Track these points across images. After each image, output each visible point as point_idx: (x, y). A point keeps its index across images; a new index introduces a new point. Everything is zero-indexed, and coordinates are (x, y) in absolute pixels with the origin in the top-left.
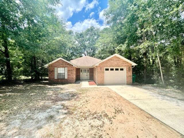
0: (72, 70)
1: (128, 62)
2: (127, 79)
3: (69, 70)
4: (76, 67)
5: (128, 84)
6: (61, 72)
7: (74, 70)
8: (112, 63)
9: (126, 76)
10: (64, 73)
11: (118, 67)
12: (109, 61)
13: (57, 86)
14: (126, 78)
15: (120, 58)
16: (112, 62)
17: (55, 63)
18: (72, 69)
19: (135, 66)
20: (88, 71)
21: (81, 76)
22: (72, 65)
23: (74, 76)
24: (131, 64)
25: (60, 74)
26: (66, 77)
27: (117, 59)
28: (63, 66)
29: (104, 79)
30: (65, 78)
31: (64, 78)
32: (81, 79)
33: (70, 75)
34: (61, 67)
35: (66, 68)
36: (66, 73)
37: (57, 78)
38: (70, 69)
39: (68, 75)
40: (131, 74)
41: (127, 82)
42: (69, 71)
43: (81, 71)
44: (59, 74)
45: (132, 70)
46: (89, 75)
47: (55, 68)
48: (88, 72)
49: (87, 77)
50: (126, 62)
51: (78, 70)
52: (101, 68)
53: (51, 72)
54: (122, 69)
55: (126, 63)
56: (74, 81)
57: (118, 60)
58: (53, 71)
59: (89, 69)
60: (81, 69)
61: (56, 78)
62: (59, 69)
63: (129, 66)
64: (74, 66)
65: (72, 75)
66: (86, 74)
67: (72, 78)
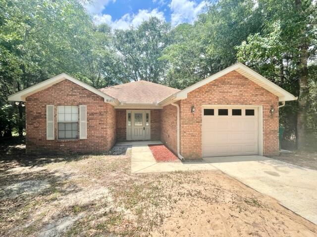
0: (100, 114)
1: (268, 92)
2: (265, 140)
3: (93, 114)
4: (113, 103)
5: (268, 154)
6: (68, 119)
7: (106, 112)
8: (224, 92)
9: (262, 132)
10: (78, 123)
11: (242, 103)
12: (217, 86)
13: (46, 167)
14: (262, 137)
15: (246, 79)
16: (226, 88)
17: (48, 89)
18: (102, 109)
19: (287, 102)
20: (147, 117)
21: (128, 131)
22: (103, 99)
23: (109, 133)
24: (277, 98)
25: (65, 123)
26: (83, 135)
27: (238, 81)
28: (74, 101)
29: (200, 141)
30: (81, 137)
31: (78, 137)
32: (128, 138)
33: (96, 130)
34: (66, 104)
35: (84, 108)
36: (83, 123)
37: (52, 138)
38: (97, 109)
39: (90, 127)
40: (275, 125)
41: (265, 147)
42: (91, 116)
43: (130, 117)
44: (61, 126)
45: (278, 114)
46: (150, 127)
47: (47, 106)
48: (147, 121)
49: (144, 131)
50: (264, 89)
51: (121, 115)
52: (193, 107)
53: (35, 118)
54: (250, 113)
55: (262, 94)
56: (109, 146)
57: (243, 85)
58: (41, 117)
59: (149, 112)
60: (128, 112)
61: (50, 136)
62: (61, 109)
63: (271, 101)
64: (107, 100)
65: (102, 128)
66: (141, 125)
67: (101, 137)
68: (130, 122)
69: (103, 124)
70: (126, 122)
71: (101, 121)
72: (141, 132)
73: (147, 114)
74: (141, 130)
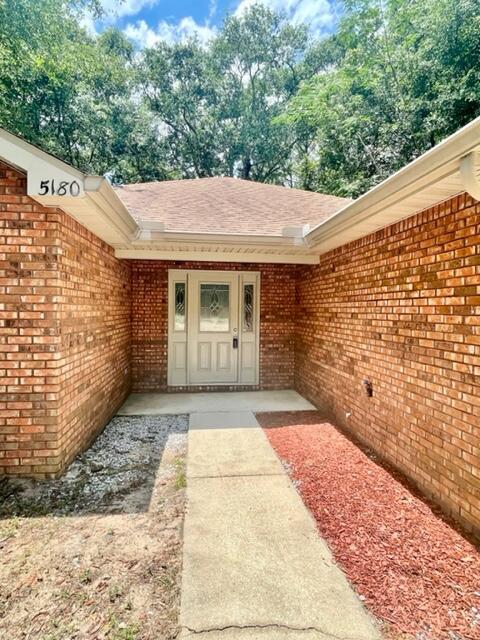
0: (15, 267)
20: (248, 299)
21: (175, 353)
32: (175, 379)
48: (247, 314)
51: (147, 287)
60: (174, 276)
64: (43, 184)
65: (22, 349)
66: (225, 327)
67: (19, 397)
68: (183, 318)
69: (30, 324)
70: (165, 316)
71: (20, 307)
72: (226, 355)
73: (249, 289)
74: (223, 348)
